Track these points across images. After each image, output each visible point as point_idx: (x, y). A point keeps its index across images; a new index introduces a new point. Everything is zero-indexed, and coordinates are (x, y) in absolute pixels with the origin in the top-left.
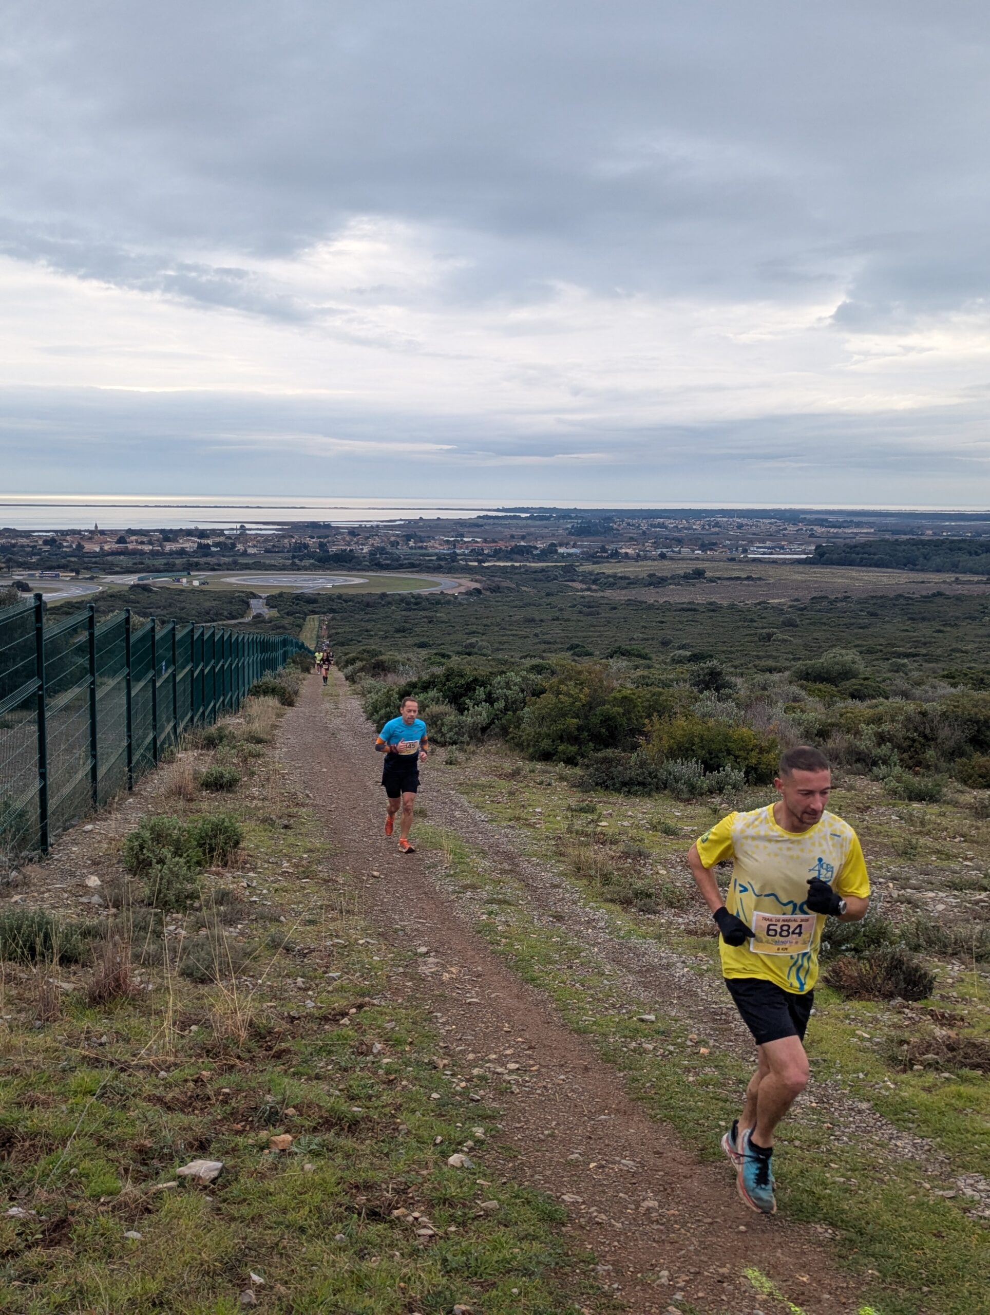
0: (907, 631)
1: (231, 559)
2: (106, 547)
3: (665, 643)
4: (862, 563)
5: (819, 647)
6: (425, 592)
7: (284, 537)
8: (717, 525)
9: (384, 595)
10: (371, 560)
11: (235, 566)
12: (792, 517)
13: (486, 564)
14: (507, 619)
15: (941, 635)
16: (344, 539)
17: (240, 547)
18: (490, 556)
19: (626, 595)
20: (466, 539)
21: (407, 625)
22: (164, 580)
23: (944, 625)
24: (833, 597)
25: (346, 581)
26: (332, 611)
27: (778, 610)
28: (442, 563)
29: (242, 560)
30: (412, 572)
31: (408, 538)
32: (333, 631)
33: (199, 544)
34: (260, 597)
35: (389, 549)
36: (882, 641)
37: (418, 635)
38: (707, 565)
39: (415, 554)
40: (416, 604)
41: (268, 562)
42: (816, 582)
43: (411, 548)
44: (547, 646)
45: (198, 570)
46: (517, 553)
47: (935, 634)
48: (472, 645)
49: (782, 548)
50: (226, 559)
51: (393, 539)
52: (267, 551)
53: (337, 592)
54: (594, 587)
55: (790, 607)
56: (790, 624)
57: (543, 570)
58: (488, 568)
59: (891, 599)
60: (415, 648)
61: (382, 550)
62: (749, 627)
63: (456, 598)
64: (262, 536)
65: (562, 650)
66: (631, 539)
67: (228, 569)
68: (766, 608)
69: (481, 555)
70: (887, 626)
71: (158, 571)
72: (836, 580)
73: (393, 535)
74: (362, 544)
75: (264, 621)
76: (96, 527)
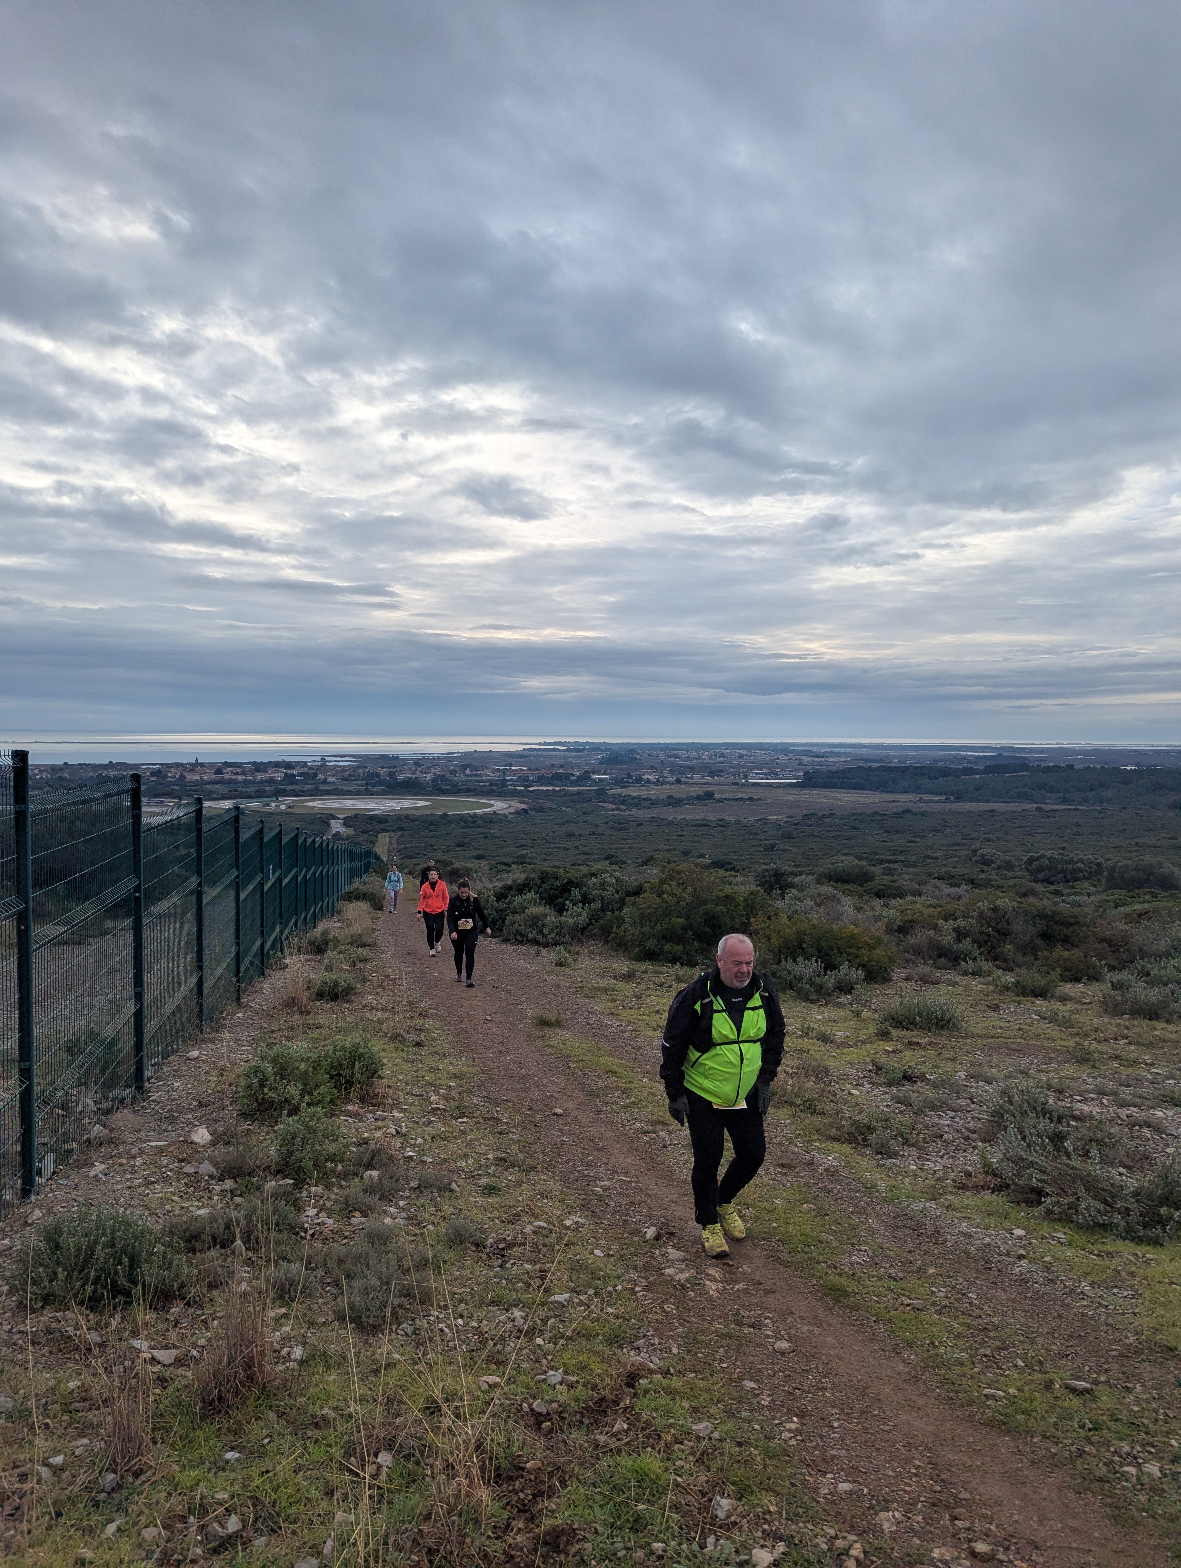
0: (885, 841)
1: (312, 787)
2: (205, 778)
3: (686, 853)
4: (844, 786)
5: (816, 855)
6: (480, 811)
7: (358, 767)
8: (722, 755)
9: (445, 815)
10: (435, 786)
11: (317, 793)
12: (784, 749)
13: (531, 789)
14: (551, 834)
15: (913, 845)
16: (410, 769)
17: (321, 776)
18: (535, 782)
19: (649, 814)
20: (513, 768)
21: (466, 840)
22: (255, 804)
23: (914, 837)
24: (820, 814)
25: (413, 803)
26: (401, 829)
27: (777, 825)
28: (494, 788)
29: (323, 787)
30: (469, 796)
31: (465, 767)
32: (402, 846)
33: (286, 774)
34: (339, 818)
35: (448, 776)
36: (865, 850)
37: (475, 849)
38: (715, 788)
39: (471, 781)
40: (474, 822)
41: (345, 788)
42: (806, 802)
43: (468, 776)
44: (586, 857)
45: (285, 796)
46: (558, 779)
47: (908, 844)
48: (522, 856)
49: (776, 774)
50: (307, 787)
51: (452, 768)
52: (344, 779)
53: (404, 813)
54: (622, 807)
55: (786, 822)
56: (790, 837)
57: (579, 793)
58: (532, 791)
59: (869, 816)
60: (474, 860)
61: (442, 778)
62: (754, 839)
63: (506, 817)
64: (340, 766)
65: (599, 860)
66: (652, 767)
67: (311, 795)
68: (766, 824)
69: (527, 781)
70: (869, 838)
71: (249, 797)
72: (822, 800)
73: (452, 765)
74: (426, 773)
75: (342, 839)
76: (197, 760)
